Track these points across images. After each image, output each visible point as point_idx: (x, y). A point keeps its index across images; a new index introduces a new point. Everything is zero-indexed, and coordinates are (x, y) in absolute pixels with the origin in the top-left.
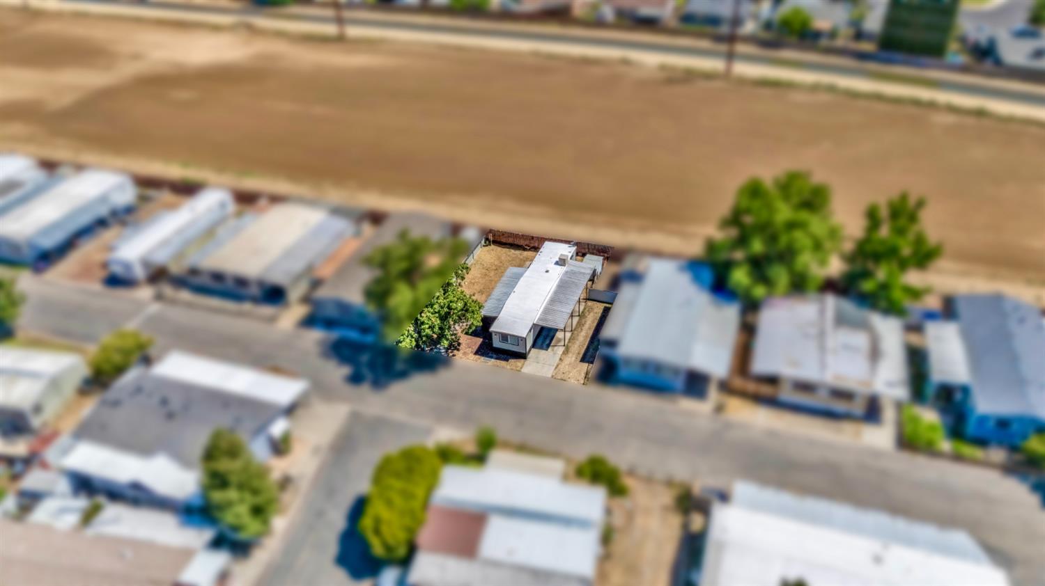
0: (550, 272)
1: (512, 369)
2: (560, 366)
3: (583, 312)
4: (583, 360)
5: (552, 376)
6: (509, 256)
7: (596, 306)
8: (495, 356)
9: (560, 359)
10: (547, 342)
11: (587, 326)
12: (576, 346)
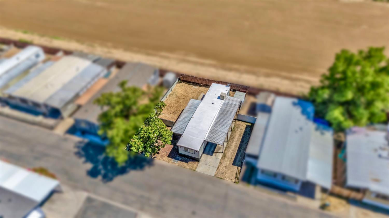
0: (215, 104)
1: (190, 169)
2: (220, 168)
3: (234, 128)
4: (234, 164)
5: (215, 175)
6: (192, 89)
7: (241, 124)
8: (180, 158)
9: (220, 163)
10: (212, 150)
11: (236, 139)
12: (230, 153)
